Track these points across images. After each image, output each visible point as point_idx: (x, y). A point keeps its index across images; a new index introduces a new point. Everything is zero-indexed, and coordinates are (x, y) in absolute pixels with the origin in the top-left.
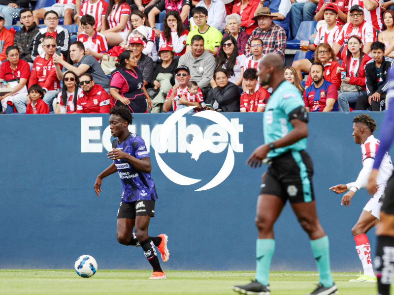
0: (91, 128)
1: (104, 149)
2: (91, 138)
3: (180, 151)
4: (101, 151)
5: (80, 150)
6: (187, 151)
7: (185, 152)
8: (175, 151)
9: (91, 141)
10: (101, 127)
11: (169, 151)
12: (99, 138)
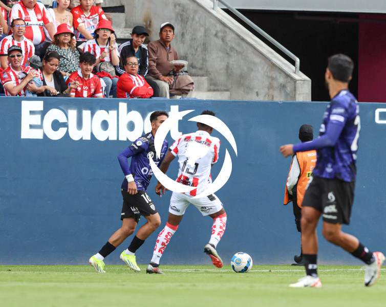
0: (32, 113)
1: (45, 135)
2: (32, 124)
3: (120, 139)
4: (41, 137)
5: (20, 136)
6: (127, 139)
7: (126, 140)
8: (116, 139)
9: (31, 127)
10: (42, 111)
11: (110, 139)
12: (39, 123)
